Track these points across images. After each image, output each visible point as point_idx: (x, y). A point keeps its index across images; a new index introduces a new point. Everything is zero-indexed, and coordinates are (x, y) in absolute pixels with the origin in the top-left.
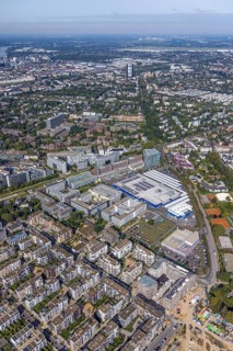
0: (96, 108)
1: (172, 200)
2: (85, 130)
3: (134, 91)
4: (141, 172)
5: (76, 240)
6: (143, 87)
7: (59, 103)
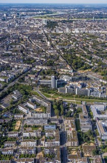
5: (77, 150)
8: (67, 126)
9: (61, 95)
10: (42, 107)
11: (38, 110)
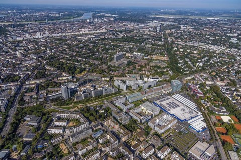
0: (141, 50)
1: (192, 118)
2: (135, 64)
3: (161, 41)
4: (170, 94)
5: (133, 140)
6: (166, 39)
7: (120, 46)
8: (110, 126)
9: (80, 102)
10: (73, 120)
11: (71, 124)
